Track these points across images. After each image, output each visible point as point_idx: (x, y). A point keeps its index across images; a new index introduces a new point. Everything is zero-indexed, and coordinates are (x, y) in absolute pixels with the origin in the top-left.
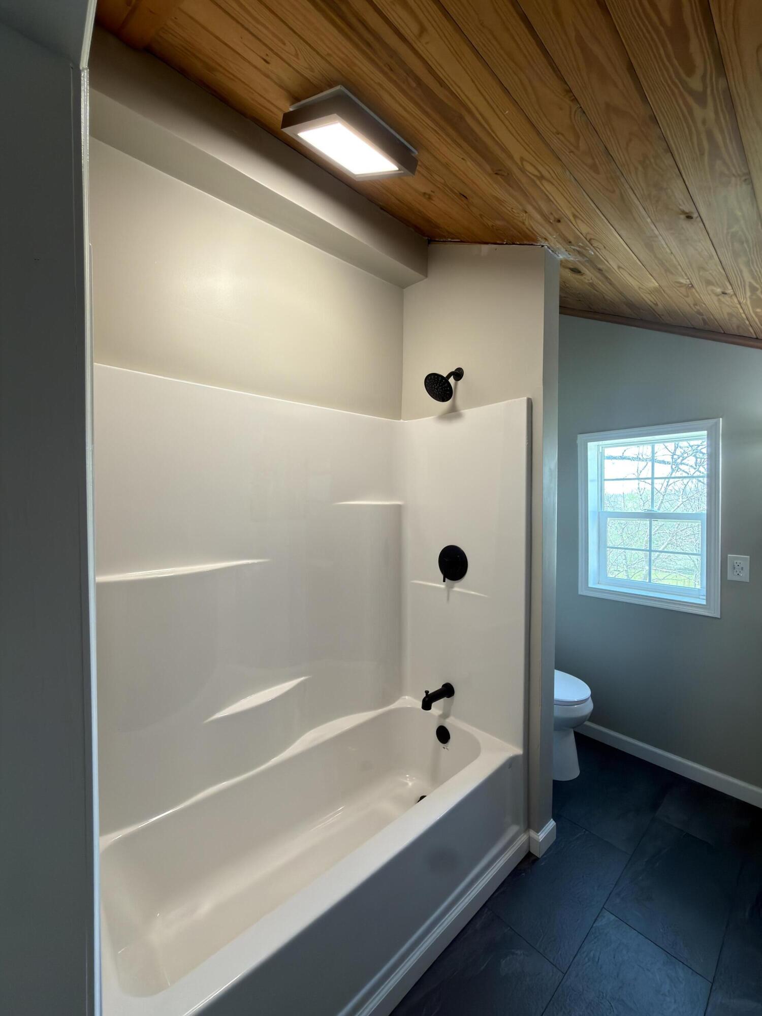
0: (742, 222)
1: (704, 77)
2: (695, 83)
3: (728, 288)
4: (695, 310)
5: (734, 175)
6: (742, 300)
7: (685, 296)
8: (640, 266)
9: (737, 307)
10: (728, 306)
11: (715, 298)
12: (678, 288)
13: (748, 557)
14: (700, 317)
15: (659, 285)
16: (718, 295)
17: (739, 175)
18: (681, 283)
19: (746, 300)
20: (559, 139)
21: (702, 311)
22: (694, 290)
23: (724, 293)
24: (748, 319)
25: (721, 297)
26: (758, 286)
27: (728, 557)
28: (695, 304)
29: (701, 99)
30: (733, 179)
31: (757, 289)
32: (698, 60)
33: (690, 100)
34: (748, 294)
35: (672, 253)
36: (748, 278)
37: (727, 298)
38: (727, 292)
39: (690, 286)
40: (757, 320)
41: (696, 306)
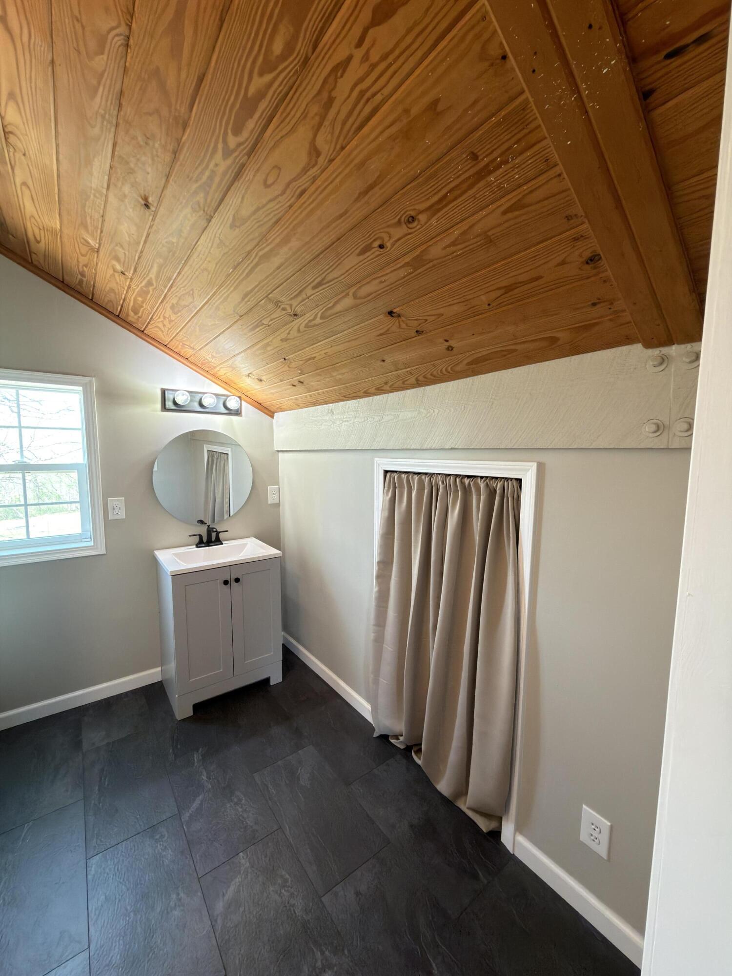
0: (182, 240)
1: (239, 145)
2: (232, 141)
3: (130, 272)
4: (81, 270)
5: (204, 211)
6: (133, 286)
7: (81, 254)
8: (56, 200)
9: (124, 288)
10: (117, 283)
11: (111, 272)
12: (81, 245)
13: (123, 498)
14: (79, 277)
15: (61, 230)
16: (115, 270)
17: (207, 213)
18: (88, 243)
19: (137, 288)
20: (74, 27)
21: (86, 274)
22: (96, 255)
23: (123, 273)
24: (124, 300)
25: (116, 275)
26: (155, 284)
27: (108, 501)
28: (86, 266)
29: (227, 153)
30: (202, 212)
31: (152, 285)
32: (245, 134)
33: (220, 146)
34: (143, 284)
35: (103, 216)
36: (152, 275)
37: (122, 278)
38: (126, 273)
39: (96, 250)
40: (131, 304)
41: (84, 267)
